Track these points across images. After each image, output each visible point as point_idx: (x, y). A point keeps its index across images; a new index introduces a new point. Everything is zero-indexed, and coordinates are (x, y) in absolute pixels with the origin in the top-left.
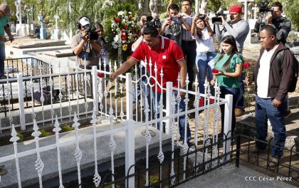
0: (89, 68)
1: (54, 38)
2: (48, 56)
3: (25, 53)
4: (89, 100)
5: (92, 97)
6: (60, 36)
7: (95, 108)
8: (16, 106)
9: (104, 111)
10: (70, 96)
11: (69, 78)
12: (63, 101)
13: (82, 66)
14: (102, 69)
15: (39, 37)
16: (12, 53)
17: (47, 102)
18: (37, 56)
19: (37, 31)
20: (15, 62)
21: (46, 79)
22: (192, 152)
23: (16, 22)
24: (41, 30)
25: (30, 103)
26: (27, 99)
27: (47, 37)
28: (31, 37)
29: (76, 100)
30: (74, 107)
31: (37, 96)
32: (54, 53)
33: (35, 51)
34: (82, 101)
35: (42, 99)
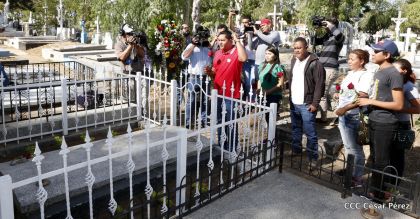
0: (133, 73)
1: (95, 42)
2: (89, 60)
3: (66, 56)
4: (132, 105)
5: (135, 102)
6: (100, 41)
7: (139, 113)
8: (58, 109)
9: (147, 116)
10: (114, 101)
11: (113, 83)
12: (108, 105)
13: (126, 72)
14: (147, 75)
15: (79, 41)
16: (52, 56)
17: (91, 107)
18: (79, 59)
19: (78, 35)
20: (57, 65)
21: (91, 84)
22: (241, 160)
23: (57, 26)
24: (82, 34)
25: (74, 107)
26: (70, 103)
27: (88, 41)
28: (73, 41)
29: (119, 105)
30: (118, 112)
31: (81, 101)
32: (95, 57)
33: (76, 55)
34: (126, 106)
35: (86, 103)
